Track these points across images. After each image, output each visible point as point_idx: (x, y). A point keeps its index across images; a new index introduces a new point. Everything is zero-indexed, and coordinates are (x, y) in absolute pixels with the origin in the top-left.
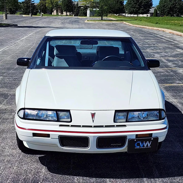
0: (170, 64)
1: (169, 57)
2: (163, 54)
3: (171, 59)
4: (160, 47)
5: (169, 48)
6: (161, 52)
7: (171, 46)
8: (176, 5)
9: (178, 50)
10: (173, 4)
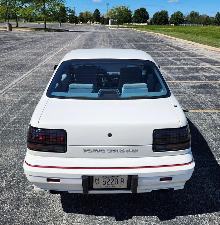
0: (164, 55)
1: (163, 51)
2: (160, 49)
3: (164, 52)
4: (158, 45)
5: (162, 45)
6: (158, 48)
7: (163, 44)
8: (163, 18)
9: (168, 47)
10: (162, 17)
